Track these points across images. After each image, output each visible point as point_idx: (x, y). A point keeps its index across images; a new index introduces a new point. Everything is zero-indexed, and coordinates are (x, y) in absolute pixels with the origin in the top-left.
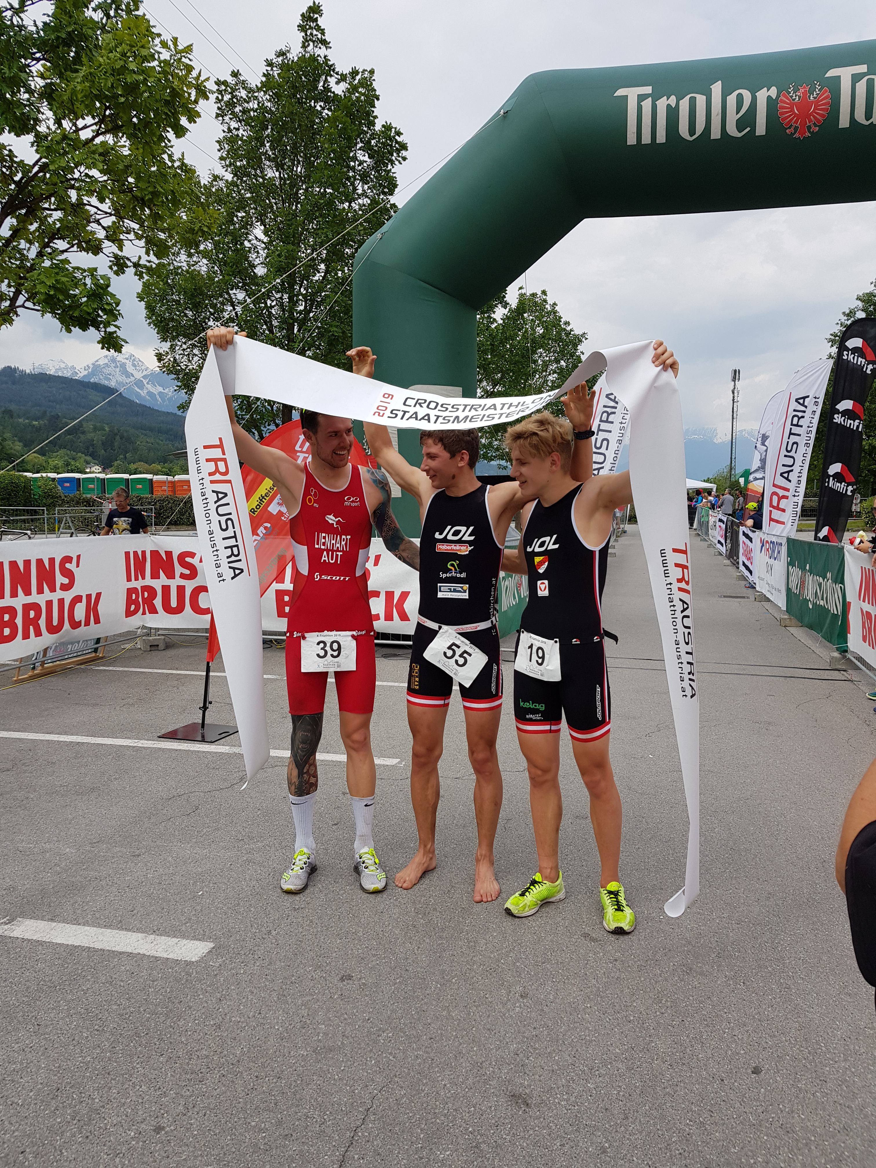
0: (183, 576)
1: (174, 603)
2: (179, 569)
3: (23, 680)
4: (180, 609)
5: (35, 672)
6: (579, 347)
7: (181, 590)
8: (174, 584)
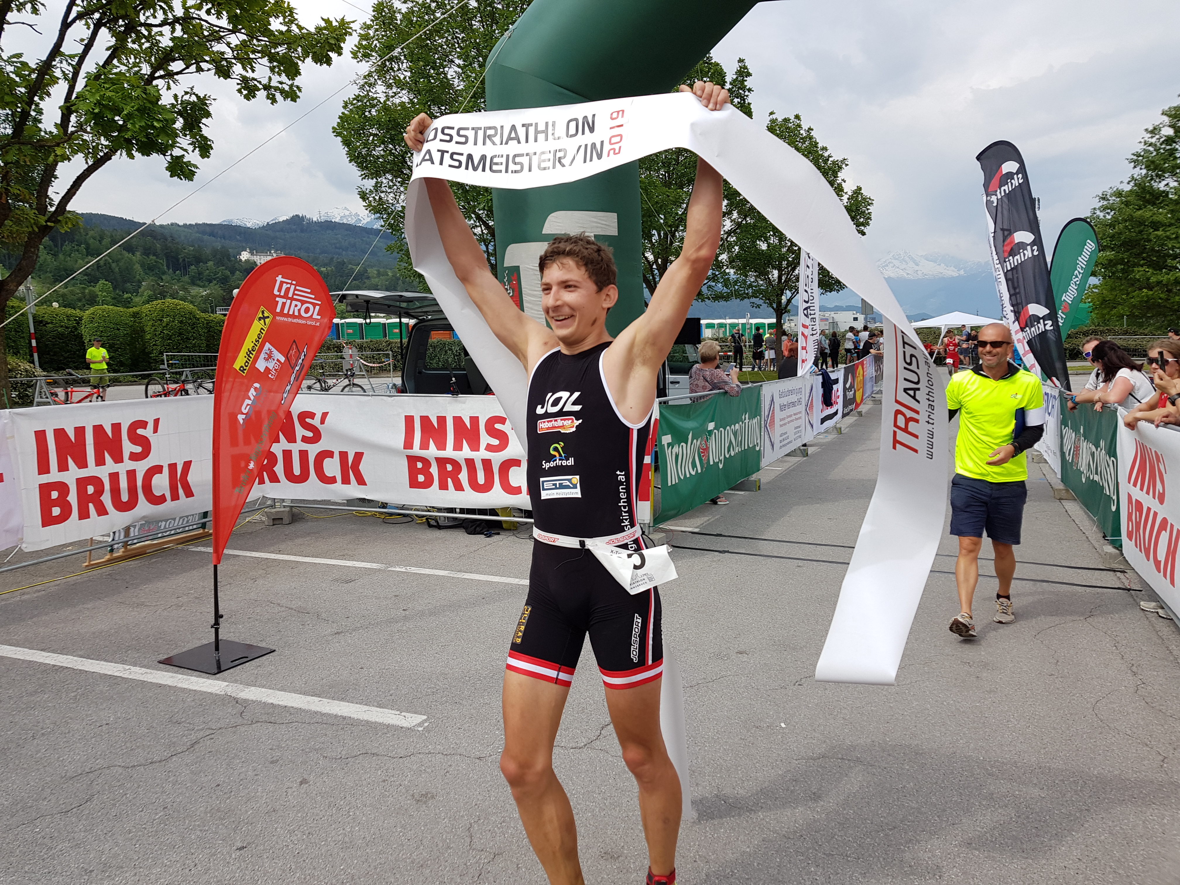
0: (305, 439)
1: (297, 471)
2: (300, 432)
3: (98, 565)
4: (303, 478)
5: (114, 555)
6: (839, 174)
7: (303, 455)
8: (296, 448)
